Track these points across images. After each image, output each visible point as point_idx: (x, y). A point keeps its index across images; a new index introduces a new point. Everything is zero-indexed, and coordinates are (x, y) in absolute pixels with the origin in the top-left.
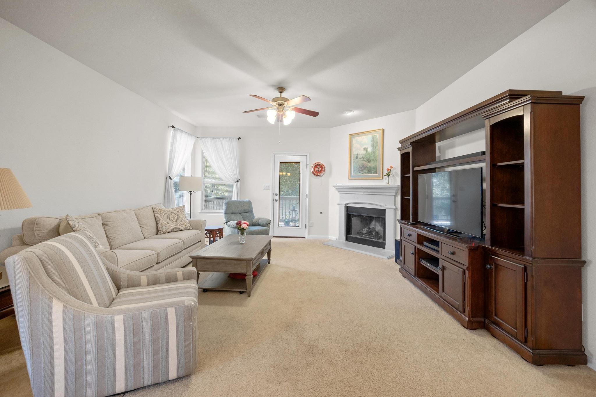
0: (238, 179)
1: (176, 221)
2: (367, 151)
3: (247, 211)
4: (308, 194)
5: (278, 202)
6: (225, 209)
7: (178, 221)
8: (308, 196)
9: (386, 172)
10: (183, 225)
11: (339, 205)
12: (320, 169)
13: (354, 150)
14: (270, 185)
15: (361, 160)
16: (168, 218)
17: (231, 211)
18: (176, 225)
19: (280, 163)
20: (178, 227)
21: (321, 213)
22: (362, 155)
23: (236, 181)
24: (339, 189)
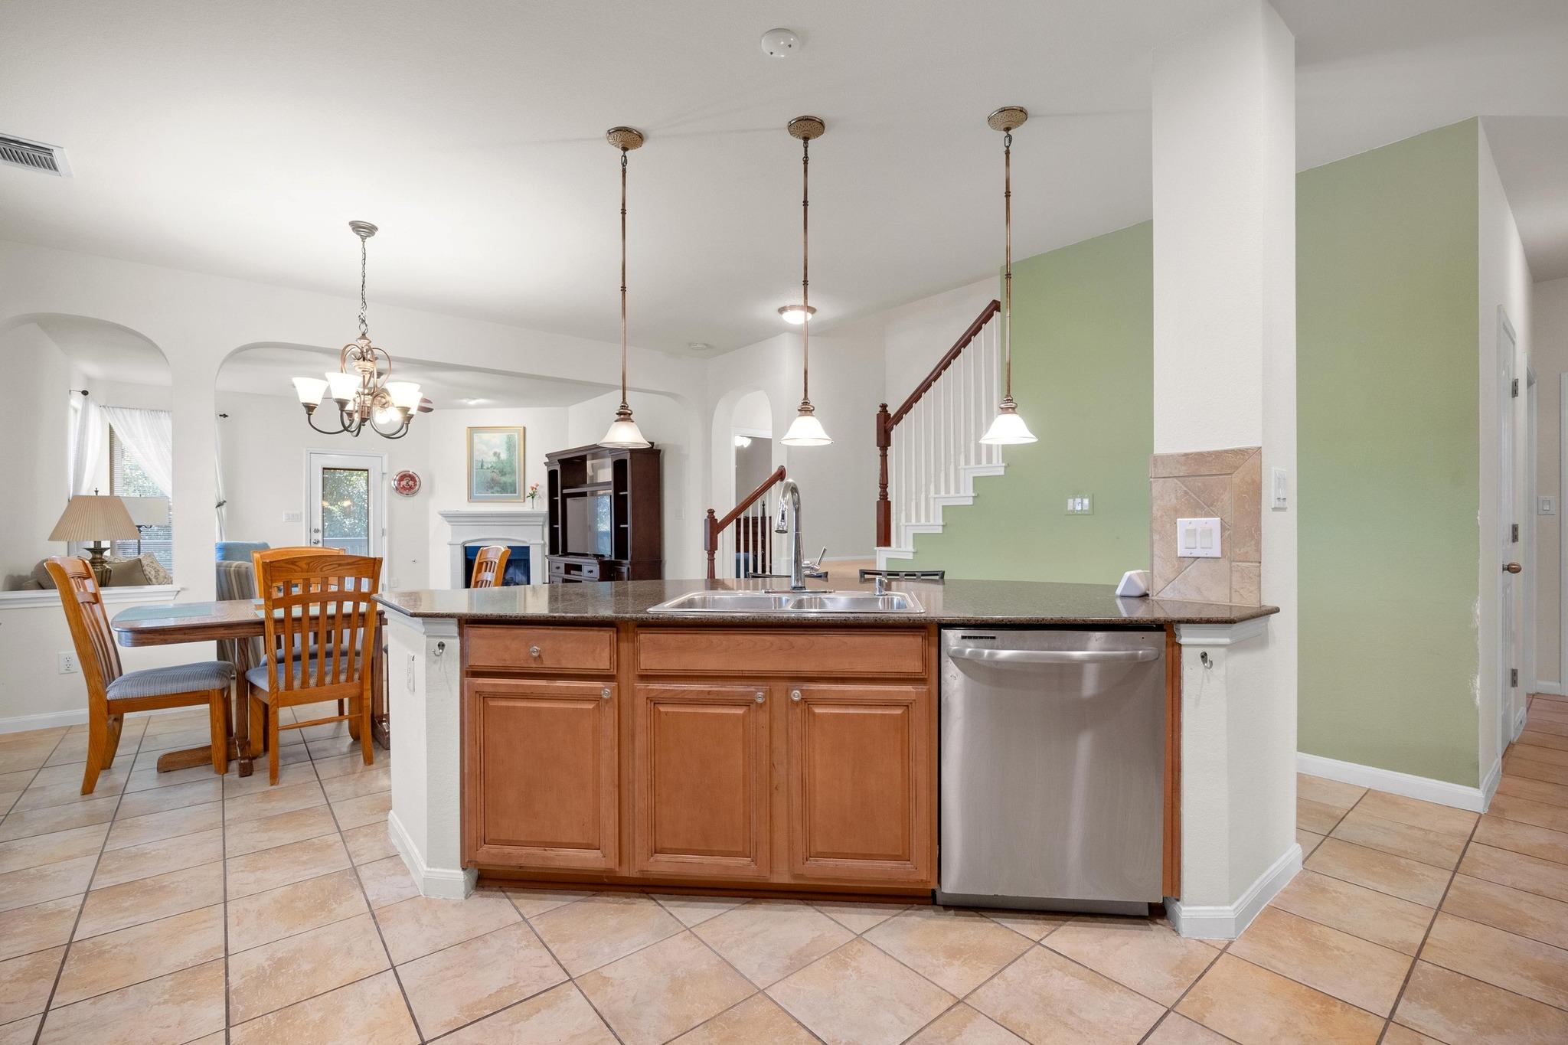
0: (222, 501)
2: (499, 457)
4: (385, 526)
8: (387, 533)
9: (529, 491)
11: (449, 544)
12: (411, 483)
13: (476, 453)
14: (301, 511)
15: (490, 470)
19: (324, 469)
21: (415, 561)
22: (491, 463)
23: (216, 505)
24: (451, 517)
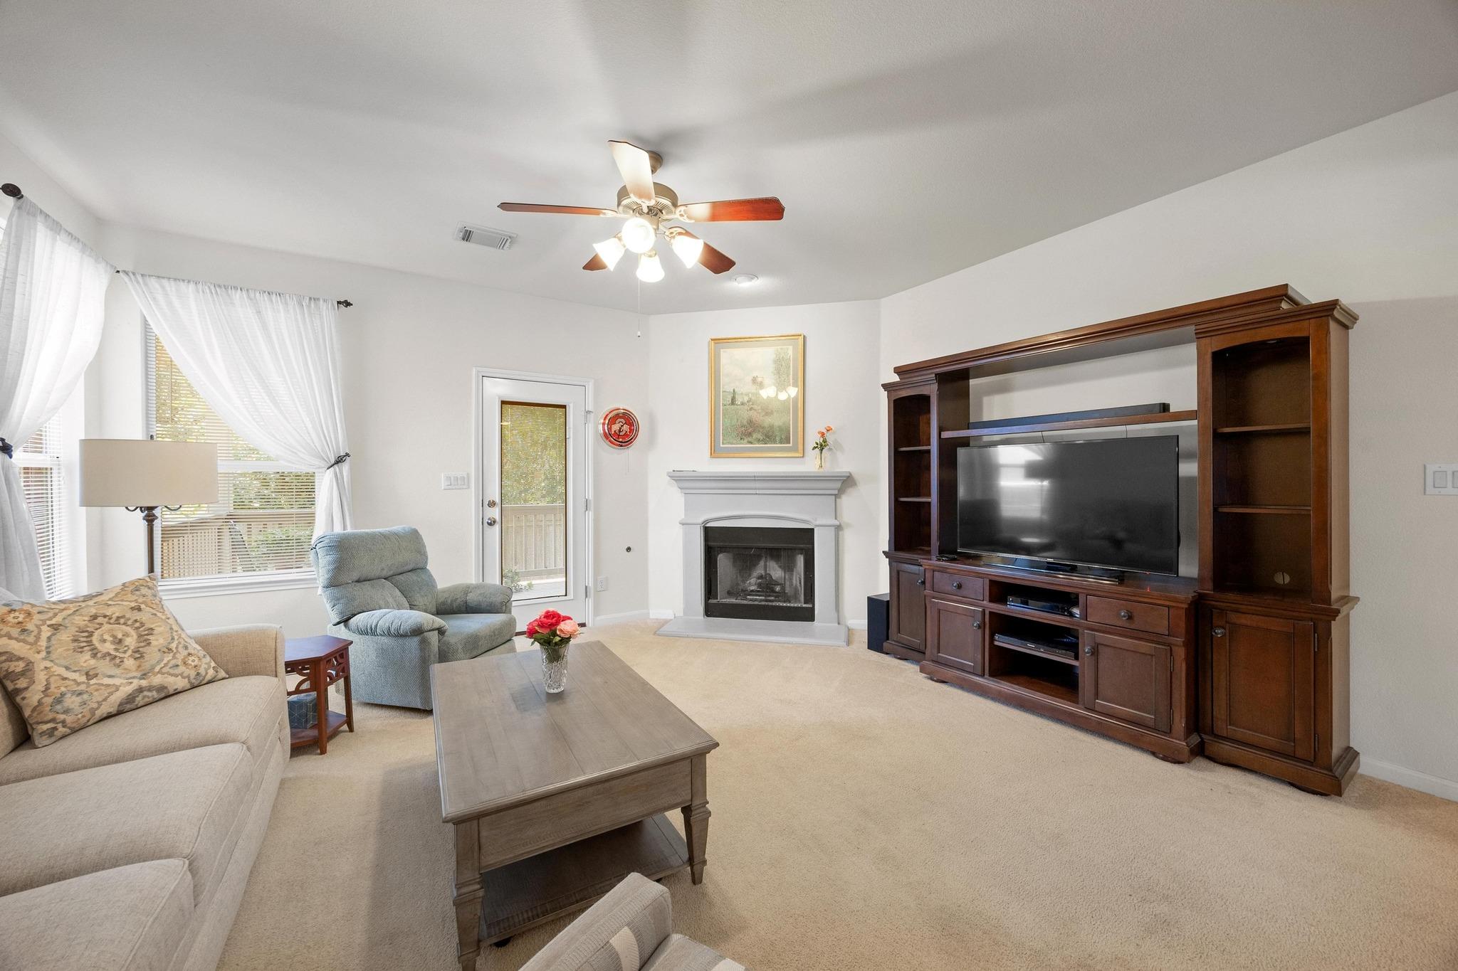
0: (342, 454)
1: (138, 655)
3: (410, 567)
4: (590, 496)
5: (497, 527)
6: (331, 567)
7: (152, 655)
8: (592, 506)
9: (813, 438)
10: (182, 669)
11: (683, 524)
12: (626, 428)
13: (723, 380)
14: (467, 476)
15: (746, 407)
16: (80, 650)
17: (355, 576)
18: (144, 676)
19: (503, 403)
20: (157, 680)
21: (629, 549)
22: (747, 395)
23: (333, 462)
24: (679, 478)
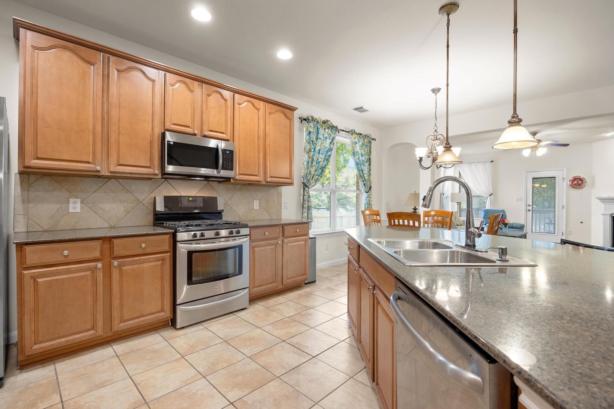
4: (565, 204)
5: (531, 212)
6: (484, 215)
8: (565, 207)
11: (603, 215)
12: (580, 182)
14: (522, 198)
17: (488, 217)
19: (533, 178)
21: (582, 222)
23: (489, 195)
24: (603, 200)
